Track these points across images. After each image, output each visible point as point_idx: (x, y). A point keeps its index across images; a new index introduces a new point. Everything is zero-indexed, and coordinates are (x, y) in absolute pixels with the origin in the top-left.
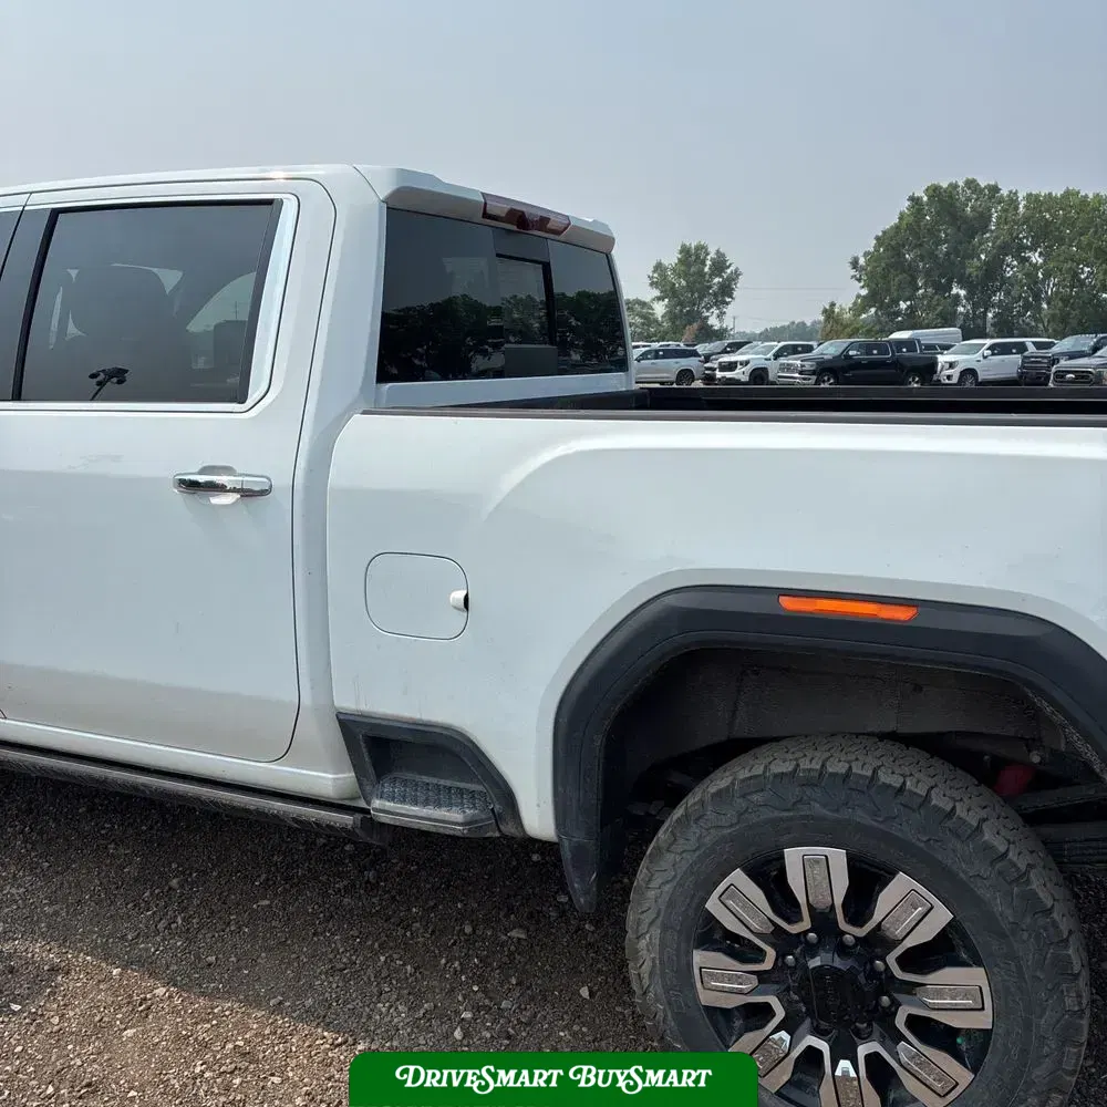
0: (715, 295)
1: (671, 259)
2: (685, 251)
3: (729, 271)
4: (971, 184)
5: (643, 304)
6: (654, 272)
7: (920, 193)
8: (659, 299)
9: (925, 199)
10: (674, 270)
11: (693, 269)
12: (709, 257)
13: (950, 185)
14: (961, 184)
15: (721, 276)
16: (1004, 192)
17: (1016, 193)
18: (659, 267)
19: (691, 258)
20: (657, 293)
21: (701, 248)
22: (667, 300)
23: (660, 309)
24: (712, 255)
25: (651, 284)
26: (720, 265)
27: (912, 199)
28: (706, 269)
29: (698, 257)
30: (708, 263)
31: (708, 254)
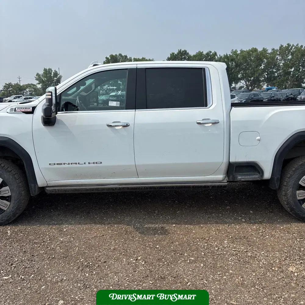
0: (55, 82)
1: (41, 72)
2: (45, 70)
3: (58, 76)
4: (120, 55)
5: (34, 85)
6: (36, 76)
7: (108, 57)
8: (39, 84)
9: (110, 58)
10: (42, 75)
11: (48, 75)
12: (52, 72)
13: (115, 55)
14: (118, 55)
15: (57, 78)
16: (128, 57)
17: (131, 58)
18: (38, 74)
19: (47, 72)
20: (38, 82)
21: (50, 70)
22: (41, 84)
23: (39, 86)
24: (53, 71)
25: (36, 79)
26: (56, 74)
27: (106, 58)
28: (52, 75)
29: (49, 72)
30: (52, 74)
31: (52, 71)
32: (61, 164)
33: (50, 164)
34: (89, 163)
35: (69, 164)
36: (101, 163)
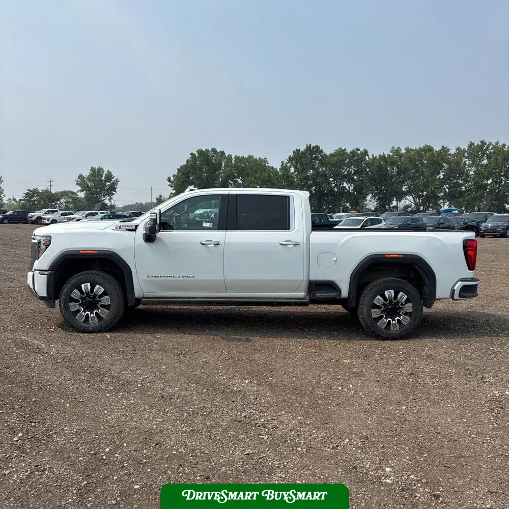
0: (108, 190)
1: (86, 173)
2: (93, 169)
3: (113, 180)
4: (214, 150)
5: (73, 193)
6: (78, 178)
7: (195, 152)
8: (81, 191)
9: (197, 155)
10: (88, 178)
11: (97, 179)
12: (104, 174)
13: (206, 150)
14: (210, 150)
15: (110, 182)
16: (227, 154)
17: (231, 155)
18: (81, 176)
19: (96, 173)
20: (80, 188)
21: (100, 169)
22: (85, 192)
23: (82, 195)
24: (106, 172)
25: (77, 184)
26: (109, 177)
27: (192, 154)
28: (103, 179)
29: (99, 173)
30: (104, 176)
31: (104, 172)
32: (158, 277)
33: (148, 277)
34: (183, 277)
35: (165, 277)
36: (194, 277)
